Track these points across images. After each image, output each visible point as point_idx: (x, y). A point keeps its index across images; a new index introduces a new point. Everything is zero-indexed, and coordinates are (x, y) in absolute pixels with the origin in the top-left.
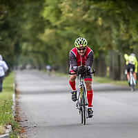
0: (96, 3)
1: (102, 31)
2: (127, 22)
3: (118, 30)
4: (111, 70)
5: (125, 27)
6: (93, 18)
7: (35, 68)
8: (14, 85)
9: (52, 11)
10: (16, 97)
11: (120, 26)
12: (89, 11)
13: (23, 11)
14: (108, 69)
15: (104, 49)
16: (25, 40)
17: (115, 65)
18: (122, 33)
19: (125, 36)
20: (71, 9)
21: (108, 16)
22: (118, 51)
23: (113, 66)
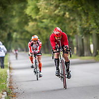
0: (64, 2)
1: (70, 22)
2: (87, 14)
3: (81, 20)
4: (77, 49)
5: (86, 18)
6: (62, 12)
7: (23, 51)
8: (8, 63)
9: (33, 9)
10: (10, 72)
11: (82, 18)
12: (59, 8)
13: (12, 10)
14: (75, 48)
15: (71, 34)
16: (15, 31)
17: (80, 45)
18: (83, 22)
19: (86, 24)
20: (46, 7)
21: (73, 11)
22: (81, 36)
23: (79, 46)
